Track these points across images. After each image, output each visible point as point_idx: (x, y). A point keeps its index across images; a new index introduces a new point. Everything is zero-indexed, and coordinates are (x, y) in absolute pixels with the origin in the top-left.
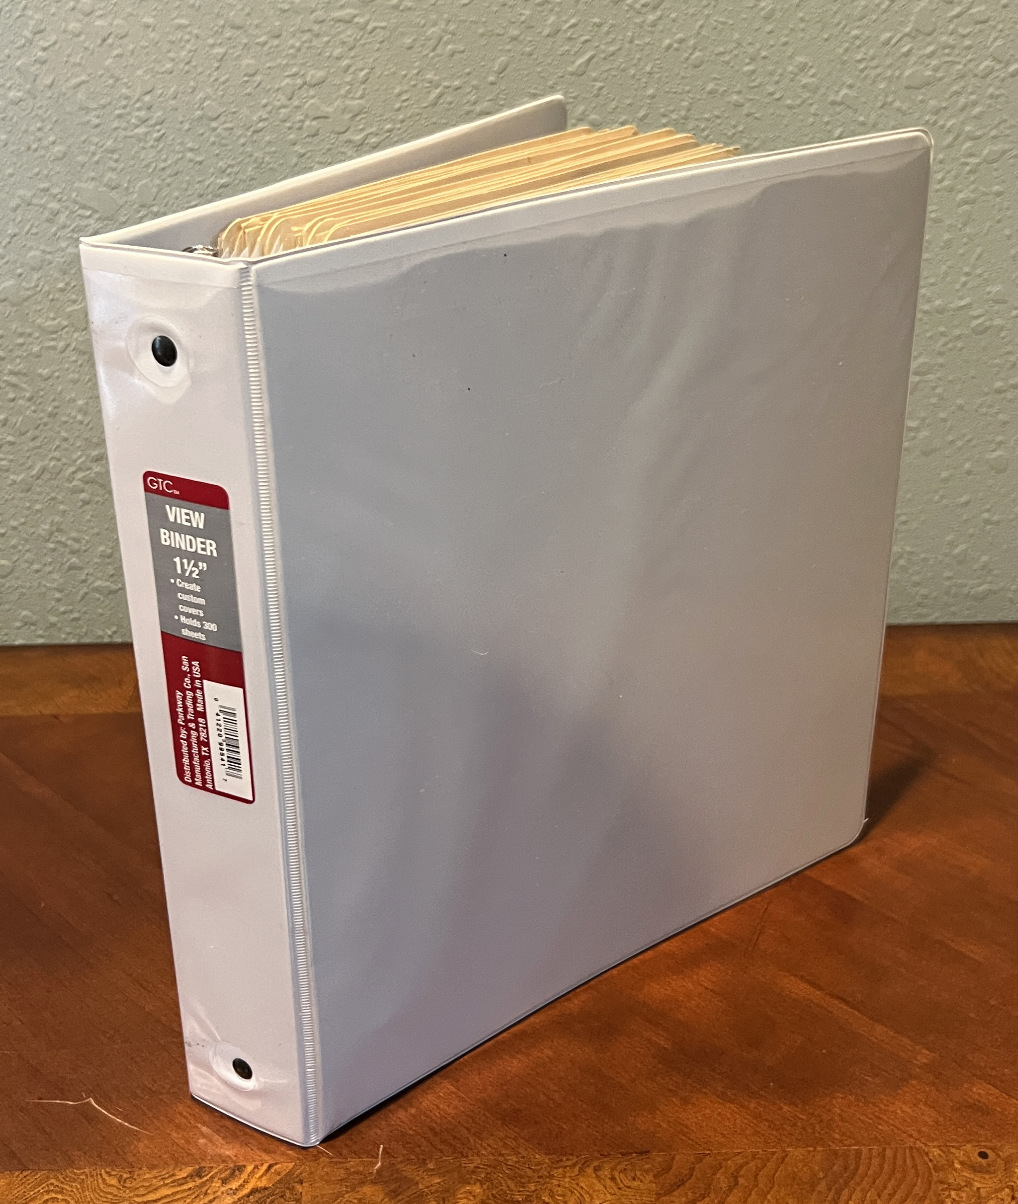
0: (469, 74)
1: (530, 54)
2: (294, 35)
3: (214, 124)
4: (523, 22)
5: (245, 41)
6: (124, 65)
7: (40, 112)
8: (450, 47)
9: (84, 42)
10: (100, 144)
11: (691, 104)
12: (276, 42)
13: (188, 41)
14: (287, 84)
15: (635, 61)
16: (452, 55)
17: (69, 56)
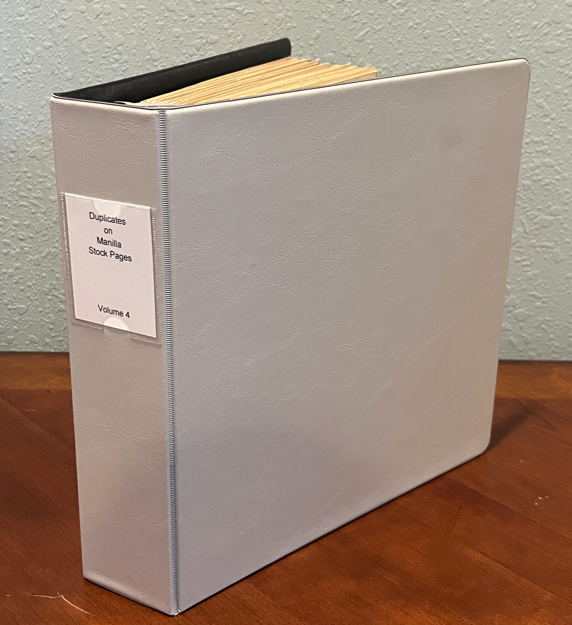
0: (298, 39)
1: (332, 30)
2: (202, 16)
3: (156, 63)
4: (329, 12)
5: (174, 18)
6: (109, 29)
7: (60, 54)
8: (289, 24)
9: (87, 16)
10: (93, 72)
11: (423, 59)
12: (192, 20)
13: (144, 18)
14: (197, 43)
15: (392, 35)
16: (289, 29)
17: (78, 23)
